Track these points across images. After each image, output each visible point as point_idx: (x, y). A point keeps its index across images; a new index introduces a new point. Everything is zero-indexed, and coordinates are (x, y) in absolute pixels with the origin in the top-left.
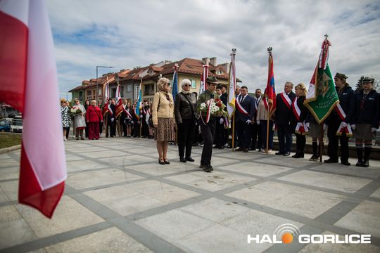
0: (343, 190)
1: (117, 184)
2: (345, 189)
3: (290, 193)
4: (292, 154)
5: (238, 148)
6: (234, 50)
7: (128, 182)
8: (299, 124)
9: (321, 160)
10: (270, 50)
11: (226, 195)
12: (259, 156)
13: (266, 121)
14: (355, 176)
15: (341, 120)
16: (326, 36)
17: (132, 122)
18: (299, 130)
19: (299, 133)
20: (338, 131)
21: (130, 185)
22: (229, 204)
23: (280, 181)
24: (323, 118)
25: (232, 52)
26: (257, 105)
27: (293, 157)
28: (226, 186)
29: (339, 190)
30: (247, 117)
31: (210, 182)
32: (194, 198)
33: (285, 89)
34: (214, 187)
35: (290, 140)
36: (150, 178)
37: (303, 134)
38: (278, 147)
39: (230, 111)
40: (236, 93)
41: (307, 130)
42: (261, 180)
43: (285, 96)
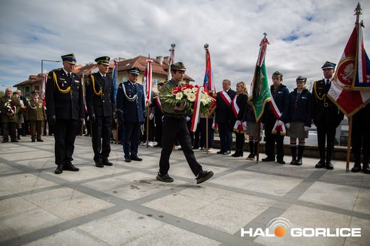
0: (272, 193)
2: (275, 191)
3: (217, 200)
4: (233, 152)
6: (173, 46)
9: (258, 159)
10: (206, 47)
11: (143, 205)
12: (199, 155)
14: (288, 176)
15: (276, 118)
16: (265, 34)
18: (238, 128)
19: (238, 131)
20: (274, 129)
22: (141, 218)
23: (210, 185)
24: (260, 116)
25: (171, 48)
27: (233, 155)
29: (269, 193)
31: (133, 187)
32: (103, 210)
33: (224, 87)
34: (133, 195)
35: (230, 138)
36: (65, 185)
37: (242, 132)
38: (219, 145)
43: (225, 94)
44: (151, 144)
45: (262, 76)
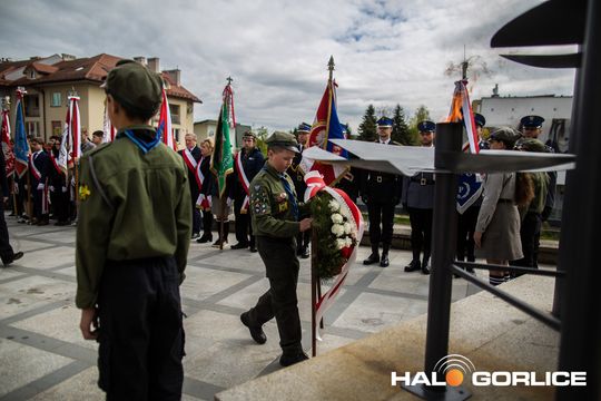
8: (201, 197)
11: (11, 325)
15: (245, 192)
16: (230, 79)
19: (202, 208)
20: (243, 208)
27: (197, 241)
31: (11, 302)
34: (8, 311)
37: (207, 210)
43: (188, 153)
45: (224, 139)
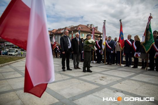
1: (59, 81)
3: (140, 86)
5: (107, 63)
6: (105, 21)
7: (64, 80)
8: (136, 53)
11: (111, 87)
12: (117, 67)
13: (120, 51)
15: (156, 51)
16: (150, 14)
17: (59, 51)
18: (136, 56)
19: (136, 57)
20: (155, 57)
21: (65, 81)
22: (114, 92)
23: (133, 80)
24: (148, 51)
25: (104, 22)
26: (116, 45)
27: (132, 67)
28: (109, 82)
30: (111, 50)
31: (101, 80)
32: (97, 88)
33: (128, 38)
34: (104, 83)
35: (131, 60)
36: (73, 77)
37: (137, 57)
38: (125, 63)
39: (103, 47)
40: (106, 40)
41: (139, 56)
42: (124, 79)
43: (128, 41)
44: (94, 62)
